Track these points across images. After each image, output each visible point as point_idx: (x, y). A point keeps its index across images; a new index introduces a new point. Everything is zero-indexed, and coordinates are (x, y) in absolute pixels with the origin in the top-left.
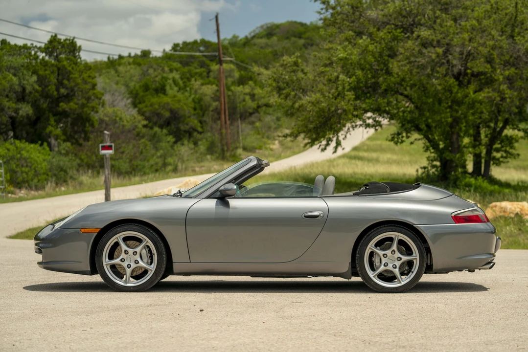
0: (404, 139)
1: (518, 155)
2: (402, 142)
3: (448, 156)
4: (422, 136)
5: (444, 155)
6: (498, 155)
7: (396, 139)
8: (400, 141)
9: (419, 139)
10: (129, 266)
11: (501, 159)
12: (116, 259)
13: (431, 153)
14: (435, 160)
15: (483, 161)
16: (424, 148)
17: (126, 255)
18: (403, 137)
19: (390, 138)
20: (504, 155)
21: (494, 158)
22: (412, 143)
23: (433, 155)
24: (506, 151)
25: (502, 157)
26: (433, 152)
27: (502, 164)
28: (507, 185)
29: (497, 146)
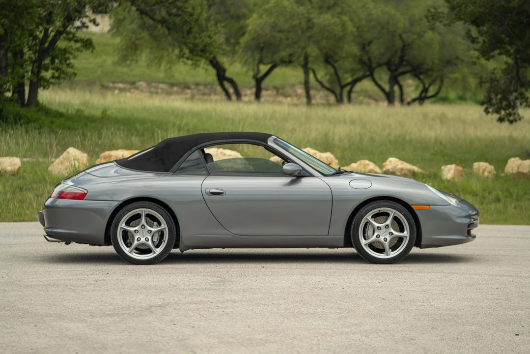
1: (75, 74)
6: (47, 75)
11: (53, 80)
20: (56, 74)
21: (43, 79)
24: (57, 69)
25: (53, 77)
27: (51, 86)
28: (58, 115)
29: (47, 61)
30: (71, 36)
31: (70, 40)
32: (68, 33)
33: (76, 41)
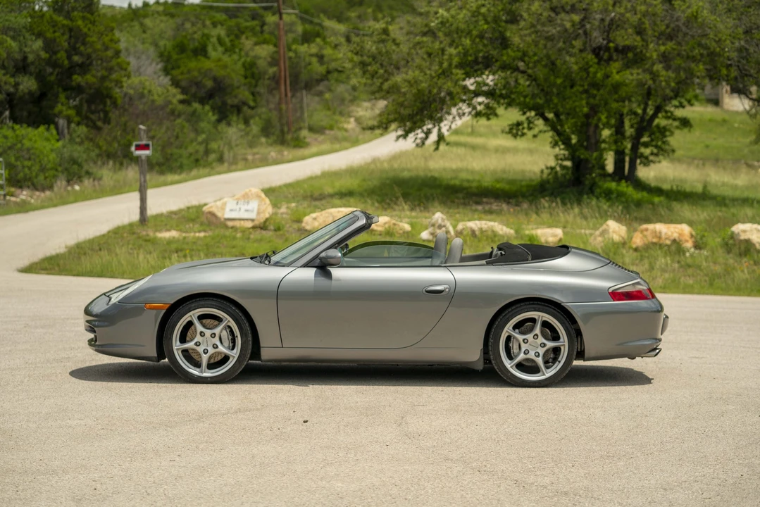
0: (525, 131)
1: (673, 151)
2: (523, 134)
3: (583, 154)
4: (549, 128)
5: (577, 153)
6: (646, 151)
7: (514, 131)
8: (520, 133)
9: (545, 132)
10: (205, 352)
11: (651, 158)
12: (189, 342)
13: (560, 149)
14: (566, 159)
15: (627, 159)
16: (551, 143)
17: (202, 338)
18: (523, 128)
19: (507, 129)
20: (655, 151)
21: (642, 156)
22: (535, 136)
23: (562, 152)
24: (656, 147)
25: (652, 154)
26: (563, 149)
27: (652, 165)
28: (658, 191)
29: (645, 139)
30: (669, 114)
31: (668, 118)
32: (666, 112)
33: (675, 119)
